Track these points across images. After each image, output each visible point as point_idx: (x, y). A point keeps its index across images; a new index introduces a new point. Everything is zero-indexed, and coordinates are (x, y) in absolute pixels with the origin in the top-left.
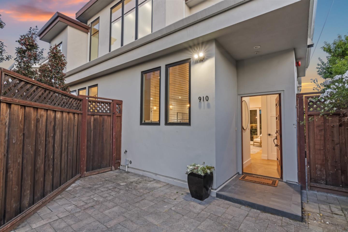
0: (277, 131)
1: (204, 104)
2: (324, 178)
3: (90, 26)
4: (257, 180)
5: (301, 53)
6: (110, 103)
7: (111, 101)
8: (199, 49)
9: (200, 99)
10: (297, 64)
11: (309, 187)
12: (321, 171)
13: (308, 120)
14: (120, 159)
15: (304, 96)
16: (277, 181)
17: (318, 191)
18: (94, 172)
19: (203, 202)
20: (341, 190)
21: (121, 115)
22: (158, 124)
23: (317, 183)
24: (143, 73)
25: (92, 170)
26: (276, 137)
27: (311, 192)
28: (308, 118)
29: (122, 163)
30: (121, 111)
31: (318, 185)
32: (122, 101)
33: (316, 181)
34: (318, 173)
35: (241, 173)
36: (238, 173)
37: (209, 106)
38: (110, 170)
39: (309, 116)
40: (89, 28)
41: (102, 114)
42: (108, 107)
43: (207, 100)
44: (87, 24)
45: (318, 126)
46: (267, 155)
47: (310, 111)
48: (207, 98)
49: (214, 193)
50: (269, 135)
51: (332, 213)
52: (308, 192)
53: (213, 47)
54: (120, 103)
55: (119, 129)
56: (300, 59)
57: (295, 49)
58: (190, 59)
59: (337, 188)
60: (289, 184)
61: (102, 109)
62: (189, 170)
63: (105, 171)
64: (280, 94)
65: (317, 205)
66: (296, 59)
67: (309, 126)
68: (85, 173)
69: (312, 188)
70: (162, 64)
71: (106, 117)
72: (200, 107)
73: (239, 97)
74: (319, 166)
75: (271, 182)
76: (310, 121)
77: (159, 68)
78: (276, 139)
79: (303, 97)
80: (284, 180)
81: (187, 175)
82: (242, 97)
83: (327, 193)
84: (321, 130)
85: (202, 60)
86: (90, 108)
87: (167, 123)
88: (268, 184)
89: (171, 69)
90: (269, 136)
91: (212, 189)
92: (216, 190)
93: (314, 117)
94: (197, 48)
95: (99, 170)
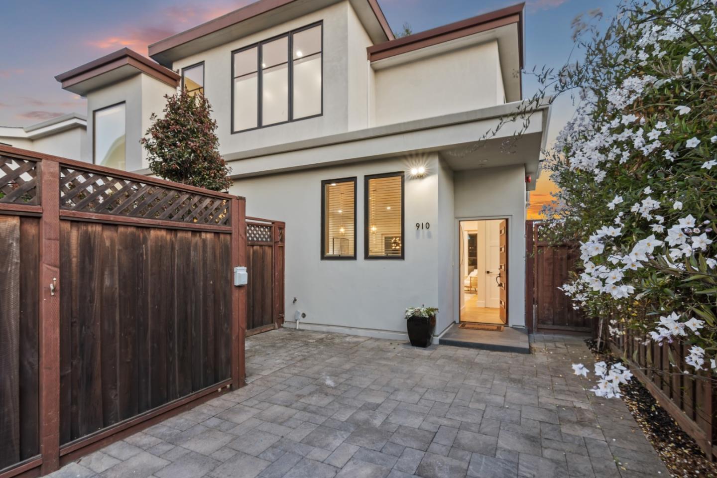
0: (501, 266)
1: (423, 232)
2: (551, 317)
3: (180, 74)
4: (480, 327)
5: (531, 168)
6: (271, 227)
7: (271, 223)
8: (417, 161)
9: (418, 226)
10: (527, 180)
11: (536, 330)
12: (548, 310)
13: (538, 253)
14: (282, 311)
15: (534, 223)
16: (502, 327)
17: (545, 334)
18: (256, 330)
19: (427, 348)
20: (567, 329)
21: (284, 245)
22: (354, 258)
23: (544, 324)
24: (325, 183)
25: (253, 328)
26: (500, 274)
27: (538, 335)
28: (538, 250)
29: (286, 319)
30: (282, 240)
31: (545, 326)
32: (284, 223)
33: (543, 322)
34: (546, 312)
35: (457, 321)
36: (454, 322)
37: (429, 236)
38: (272, 328)
39: (539, 247)
40: (179, 78)
41: (262, 243)
42: (269, 233)
43: (428, 228)
44: (171, 68)
45: (548, 259)
46: (484, 302)
47: (540, 242)
48: (428, 226)
49: (436, 340)
50: (488, 272)
51: (556, 347)
52: (535, 335)
53: (435, 162)
54: (281, 226)
55: (281, 267)
56: (531, 173)
57: (525, 165)
58: (403, 172)
59: (562, 328)
60: (515, 328)
61: (253, 235)
62: (409, 314)
63: (268, 329)
64: (507, 220)
65: (543, 344)
66: (526, 174)
67: (538, 259)
68: (246, 331)
69: (539, 330)
70: (360, 173)
71: (267, 248)
72: (418, 235)
73: (457, 221)
74: (546, 305)
75: (496, 328)
76: (539, 253)
77: (354, 179)
78: (500, 276)
79: (532, 225)
80: (510, 325)
81: (406, 320)
82: (460, 221)
83: (554, 334)
84: (550, 264)
85: (420, 177)
86: (248, 235)
87: (367, 257)
88: (493, 330)
89: (372, 183)
90: (487, 275)
91: (434, 336)
92: (437, 336)
93: (543, 250)
94: (416, 162)
95: (260, 328)
